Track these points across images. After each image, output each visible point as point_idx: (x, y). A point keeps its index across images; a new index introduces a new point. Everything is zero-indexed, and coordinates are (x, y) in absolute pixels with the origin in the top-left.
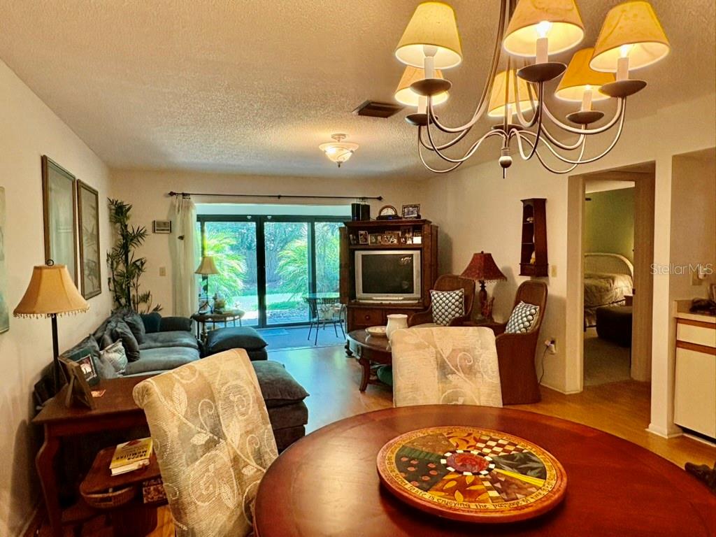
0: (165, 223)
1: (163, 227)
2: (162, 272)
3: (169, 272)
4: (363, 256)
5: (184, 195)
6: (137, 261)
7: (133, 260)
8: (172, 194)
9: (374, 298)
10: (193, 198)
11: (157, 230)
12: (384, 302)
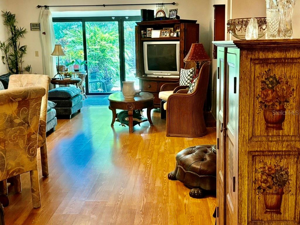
0: (36, 25)
1: (36, 27)
2: (37, 54)
3: (40, 53)
4: (148, 45)
5: (46, 7)
6: (22, 47)
7: (20, 47)
8: (39, 7)
9: (154, 74)
10: (51, 9)
11: (33, 29)
12: (160, 76)
